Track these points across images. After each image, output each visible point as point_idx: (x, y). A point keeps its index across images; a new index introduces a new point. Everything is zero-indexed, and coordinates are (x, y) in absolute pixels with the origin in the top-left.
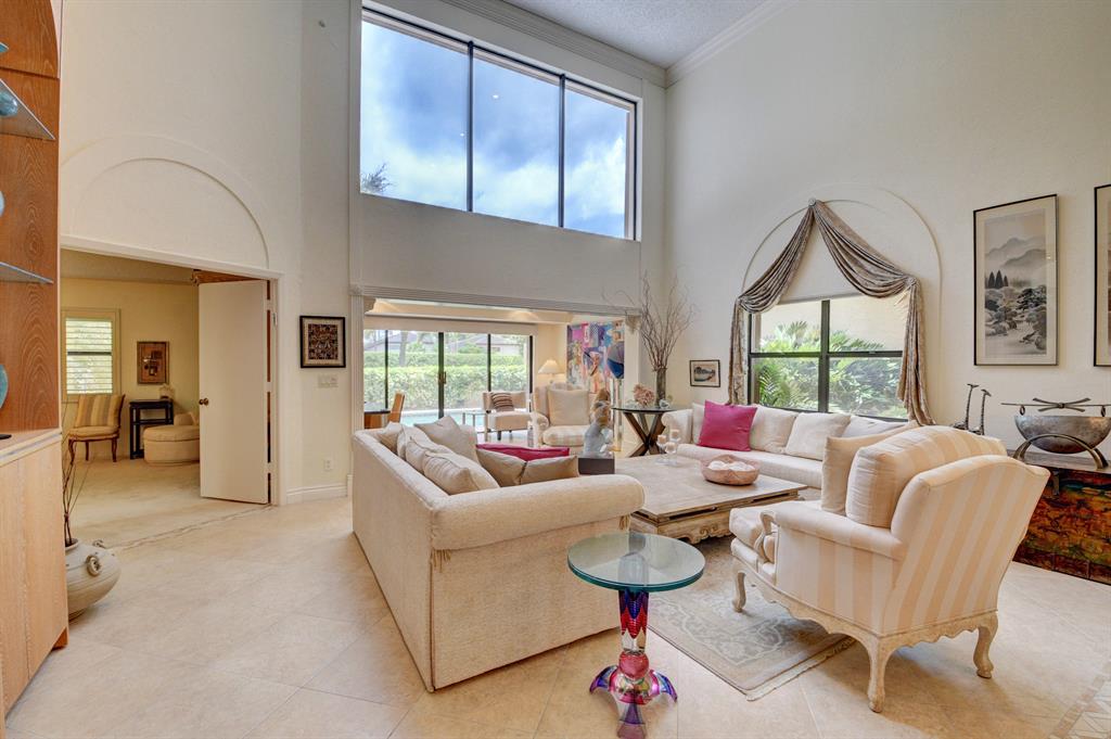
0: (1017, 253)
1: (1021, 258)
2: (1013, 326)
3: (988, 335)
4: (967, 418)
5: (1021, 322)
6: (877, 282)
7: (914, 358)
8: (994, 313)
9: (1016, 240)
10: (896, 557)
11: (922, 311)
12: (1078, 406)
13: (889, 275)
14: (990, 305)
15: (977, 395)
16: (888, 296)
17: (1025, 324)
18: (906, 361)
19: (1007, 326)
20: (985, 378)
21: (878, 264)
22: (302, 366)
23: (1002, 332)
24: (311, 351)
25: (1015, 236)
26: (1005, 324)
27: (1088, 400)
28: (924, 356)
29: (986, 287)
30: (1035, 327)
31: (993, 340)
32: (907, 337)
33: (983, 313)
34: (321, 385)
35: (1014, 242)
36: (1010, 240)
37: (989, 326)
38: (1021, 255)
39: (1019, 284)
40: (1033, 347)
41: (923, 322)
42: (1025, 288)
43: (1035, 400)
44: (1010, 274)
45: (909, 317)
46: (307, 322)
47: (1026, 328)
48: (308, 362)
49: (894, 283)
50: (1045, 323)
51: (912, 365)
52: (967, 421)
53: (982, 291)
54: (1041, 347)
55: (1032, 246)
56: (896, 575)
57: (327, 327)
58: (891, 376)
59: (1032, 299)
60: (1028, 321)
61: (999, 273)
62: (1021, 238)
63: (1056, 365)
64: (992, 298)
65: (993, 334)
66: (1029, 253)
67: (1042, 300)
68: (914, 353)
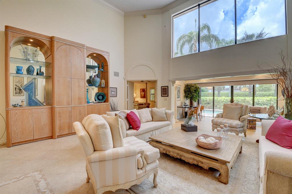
22: (162, 96)
24: (163, 93)
34: (165, 100)
46: (162, 87)
48: (162, 95)
57: (165, 88)
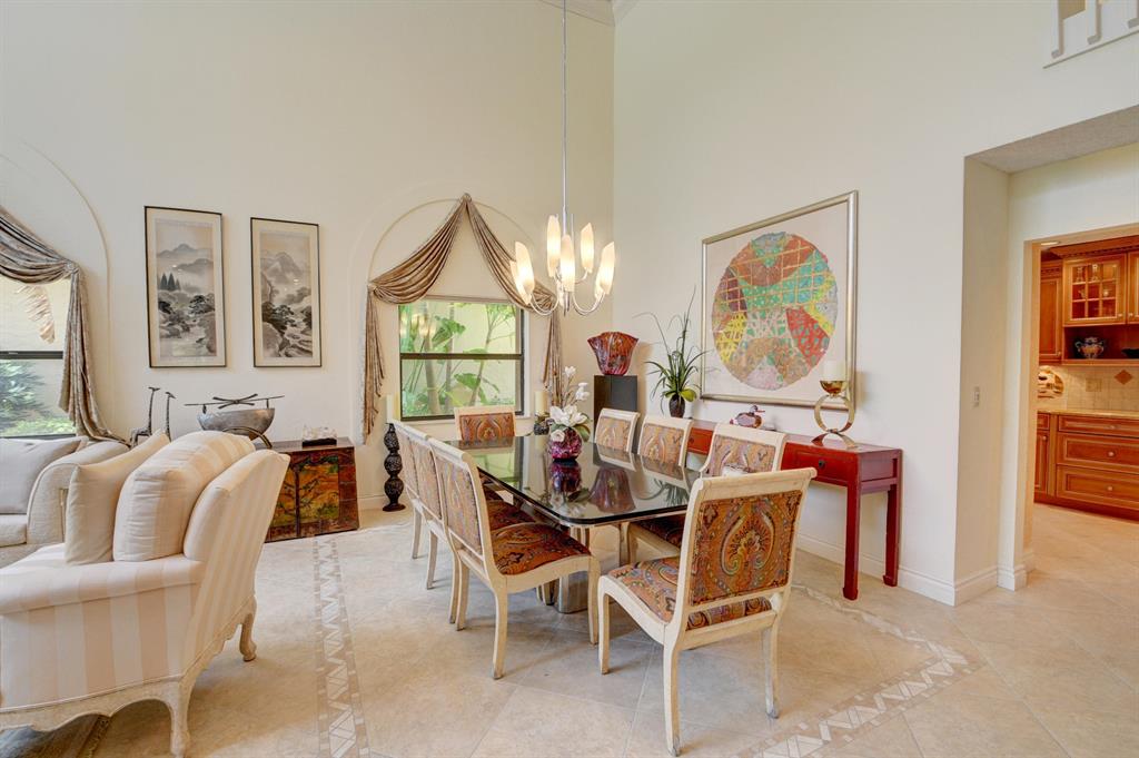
0: (189, 259)
1: (191, 265)
2: (187, 329)
3: (162, 337)
4: (150, 423)
5: (192, 326)
6: (22, 262)
7: (79, 360)
8: (168, 315)
9: (187, 247)
10: (193, 582)
11: (86, 305)
12: (249, 401)
13: (38, 255)
14: (164, 306)
15: (160, 398)
16: (39, 281)
17: (197, 328)
18: (69, 364)
19: (181, 329)
20: (166, 380)
21: (23, 238)
23: (175, 335)
25: (187, 243)
26: (178, 327)
27: (256, 395)
28: (92, 358)
29: (158, 288)
30: (206, 332)
31: (166, 342)
32: (69, 335)
33: (157, 314)
35: (184, 248)
36: (181, 246)
37: (163, 328)
38: (192, 262)
39: (192, 289)
40: (204, 350)
41: (88, 318)
42: (196, 294)
43: (215, 398)
44: (183, 278)
45: (71, 310)
47: (199, 332)
49: (48, 266)
50: (214, 329)
51: (77, 368)
52: (150, 426)
53: (155, 293)
54: (211, 350)
55: (201, 255)
56: (194, 600)
58: (13, 383)
59: (203, 305)
60: (200, 325)
61: (171, 277)
62: (191, 246)
63: (225, 366)
64: (164, 299)
65: (168, 336)
66: (199, 262)
67: (211, 308)
68: (80, 354)
